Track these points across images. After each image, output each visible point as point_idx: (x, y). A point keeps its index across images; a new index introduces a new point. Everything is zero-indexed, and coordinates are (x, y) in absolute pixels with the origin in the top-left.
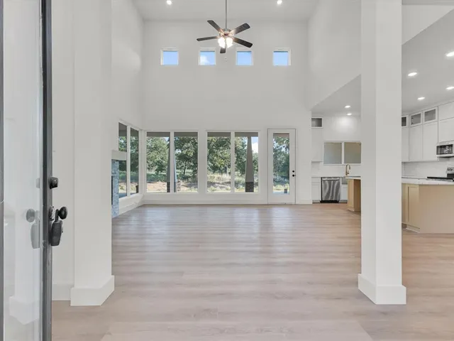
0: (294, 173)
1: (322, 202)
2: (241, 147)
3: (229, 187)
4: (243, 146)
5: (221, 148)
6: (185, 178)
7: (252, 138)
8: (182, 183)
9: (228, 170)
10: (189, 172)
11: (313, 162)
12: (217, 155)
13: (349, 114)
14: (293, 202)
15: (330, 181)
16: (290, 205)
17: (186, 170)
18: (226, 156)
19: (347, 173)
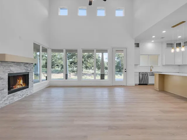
0: (126, 70)
1: (139, 84)
2: (98, 58)
3: (93, 76)
4: (99, 58)
5: (89, 58)
6: (73, 72)
7: (104, 53)
8: (72, 74)
9: (92, 68)
10: (75, 69)
11: (135, 65)
12: (87, 62)
13: (153, 41)
14: (125, 85)
15: (143, 74)
16: (123, 86)
17: (74, 68)
18: (91, 62)
19: (151, 70)
